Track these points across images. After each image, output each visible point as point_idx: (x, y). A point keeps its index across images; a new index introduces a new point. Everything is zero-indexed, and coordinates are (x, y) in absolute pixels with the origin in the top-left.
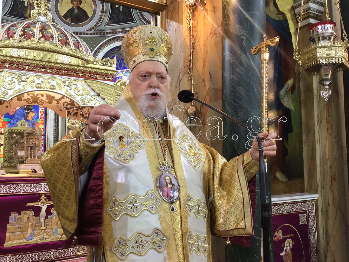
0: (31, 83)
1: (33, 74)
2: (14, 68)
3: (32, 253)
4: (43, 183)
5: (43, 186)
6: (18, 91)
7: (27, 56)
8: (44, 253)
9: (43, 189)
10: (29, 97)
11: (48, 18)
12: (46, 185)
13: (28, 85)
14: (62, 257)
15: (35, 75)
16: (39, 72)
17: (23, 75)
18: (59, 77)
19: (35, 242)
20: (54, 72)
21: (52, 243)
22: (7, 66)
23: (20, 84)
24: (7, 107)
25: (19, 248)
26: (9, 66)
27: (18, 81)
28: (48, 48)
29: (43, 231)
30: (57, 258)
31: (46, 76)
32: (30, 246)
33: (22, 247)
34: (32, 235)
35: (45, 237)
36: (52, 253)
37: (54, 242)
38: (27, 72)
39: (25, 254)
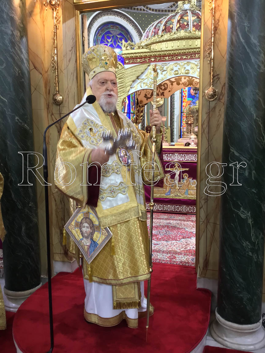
0: (170, 71)
1: (172, 63)
2: (157, 61)
3: (170, 205)
4: (176, 153)
5: (176, 156)
6: (161, 80)
7: (167, 48)
8: (178, 206)
9: (176, 159)
10: (186, 80)
11: (191, 4)
12: (178, 156)
13: (168, 73)
14: (191, 212)
15: (173, 63)
16: (177, 60)
17: (164, 65)
18: (193, 61)
19: (171, 198)
20: (189, 57)
21: (184, 200)
22: (153, 60)
23: (162, 74)
24: (170, 91)
25: (160, 199)
26: (154, 60)
27: (160, 72)
28: (182, 36)
29: (177, 190)
30: (188, 212)
31: (182, 63)
32: (168, 199)
33: (163, 199)
34: (170, 192)
35: (179, 195)
36: (184, 208)
37: (185, 200)
38: (167, 62)
39: (165, 205)
